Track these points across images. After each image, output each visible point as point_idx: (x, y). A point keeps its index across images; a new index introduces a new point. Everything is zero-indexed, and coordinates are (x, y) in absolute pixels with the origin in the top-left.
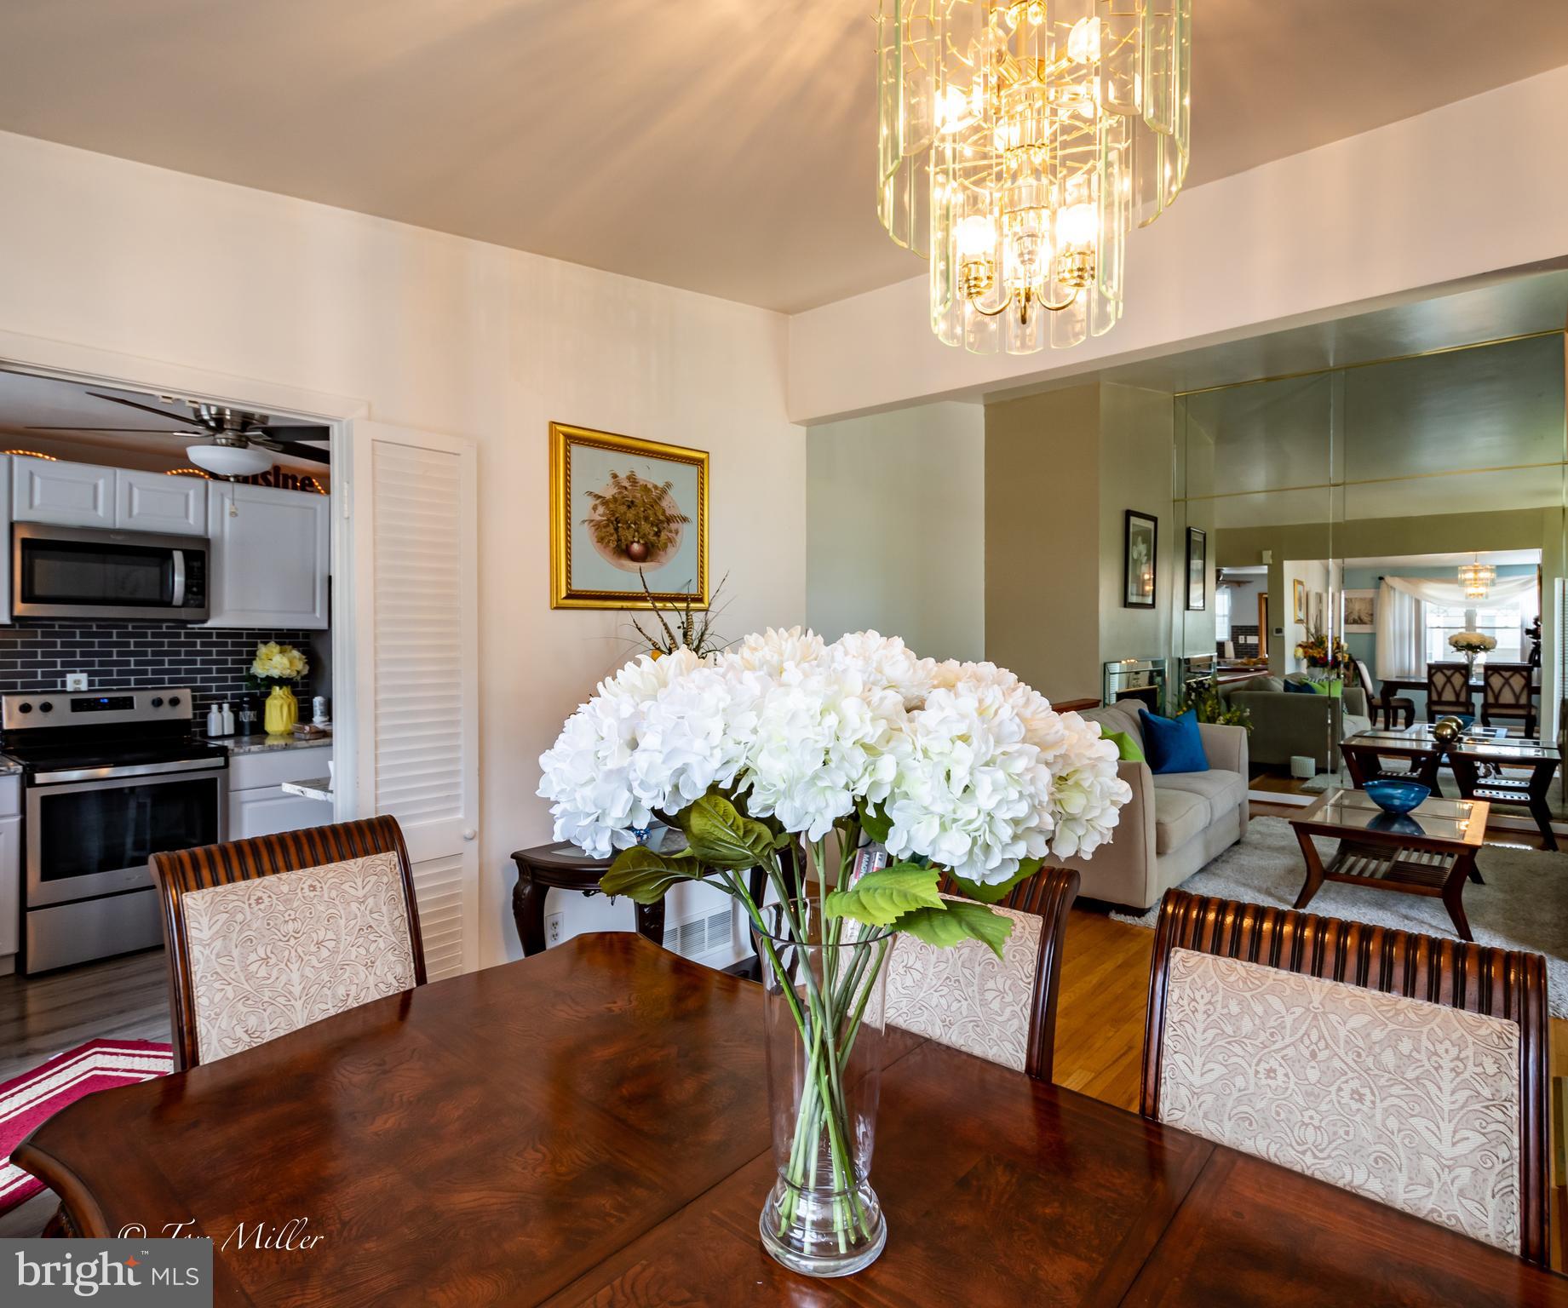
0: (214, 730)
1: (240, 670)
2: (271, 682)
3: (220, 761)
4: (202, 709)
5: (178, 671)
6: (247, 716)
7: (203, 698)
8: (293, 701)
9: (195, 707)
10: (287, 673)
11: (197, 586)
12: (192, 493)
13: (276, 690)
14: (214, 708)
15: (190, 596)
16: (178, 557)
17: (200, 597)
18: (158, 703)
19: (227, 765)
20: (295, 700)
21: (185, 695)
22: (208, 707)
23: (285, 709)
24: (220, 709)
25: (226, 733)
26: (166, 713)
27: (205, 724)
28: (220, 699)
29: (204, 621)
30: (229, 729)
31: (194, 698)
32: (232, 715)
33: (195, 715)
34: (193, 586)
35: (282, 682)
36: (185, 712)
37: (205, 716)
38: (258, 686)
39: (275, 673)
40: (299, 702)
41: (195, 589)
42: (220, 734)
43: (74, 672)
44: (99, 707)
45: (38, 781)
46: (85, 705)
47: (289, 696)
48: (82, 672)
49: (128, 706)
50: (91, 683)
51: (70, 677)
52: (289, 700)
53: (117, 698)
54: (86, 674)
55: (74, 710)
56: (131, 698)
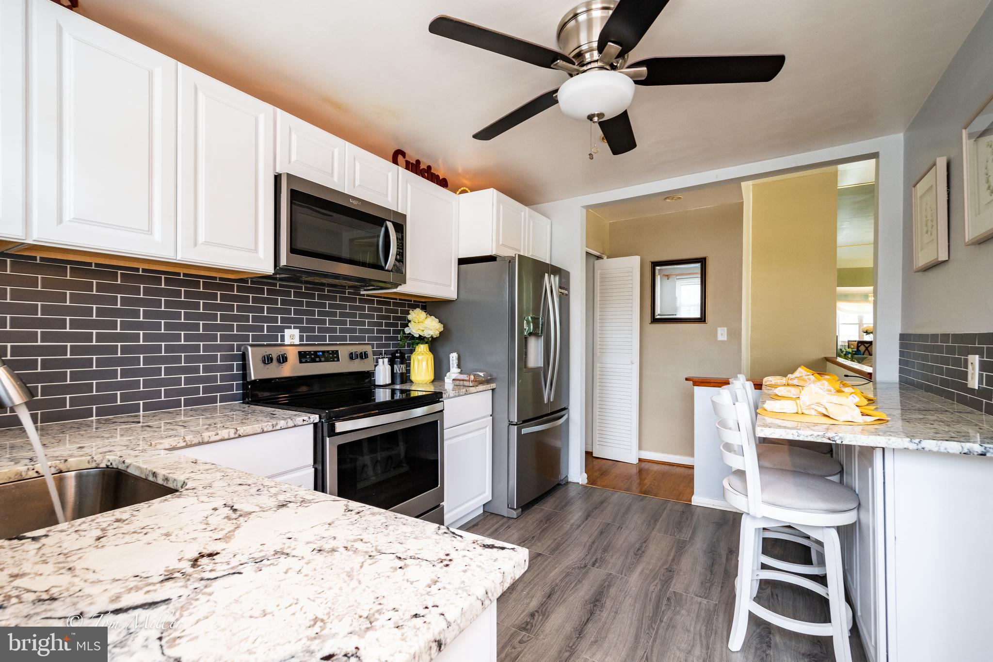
0: (380, 380)
3: (441, 406)
6: (399, 368)
8: (430, 357)
13: (420, 348)
14: (380, 361)
15: (396, 263)
16: (391, 227)
17: (400, 264)
18: (353, 356)
19: (443, 409)
20: (432, 357)
21: (369, 350)
23: (426, 363)
24: (383, 362)
25: (386, 383)
27: (374, 374)
28: (384, 355)
30: (388, 380)
32: (389, 367)
34: (397, 254)
35: (424, 340)
37: (375, 368)
41: (398, 257)
42: (383, 383)
43: (290, 328)
44: (318, 359)
45: (338, 430)
46: (308, 357)
47: (427, 353)
48: (295, 328)
49: (336, 359)
50: (301, 339)
51: (287, 332)
52: (428, 356)
53: (328, 352)
54: (298, 330)
55: (301, 362)
56: (337, 351)
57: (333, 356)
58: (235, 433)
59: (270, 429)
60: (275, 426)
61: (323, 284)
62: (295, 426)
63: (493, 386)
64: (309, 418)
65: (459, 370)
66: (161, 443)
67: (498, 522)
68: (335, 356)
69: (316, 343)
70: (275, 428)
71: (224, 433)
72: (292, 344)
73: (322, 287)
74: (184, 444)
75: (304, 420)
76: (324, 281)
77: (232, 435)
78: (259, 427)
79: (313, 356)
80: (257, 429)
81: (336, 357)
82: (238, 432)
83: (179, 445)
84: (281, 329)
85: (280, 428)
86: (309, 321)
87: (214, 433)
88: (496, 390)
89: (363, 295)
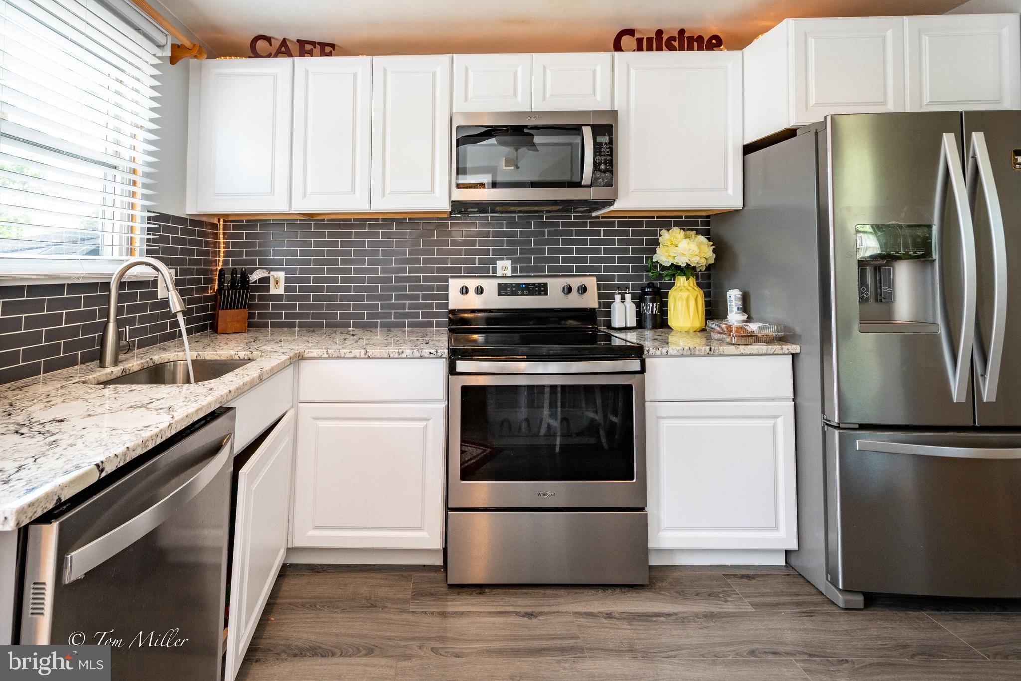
0: (617, 322)
1: (640, 260)
2: (677, 270)
3: (635, 365)
4: (606, 299)
5: (584, 260)
6: (650, 308)
7: (607, 287)
8: (699, 294)
9: (600, 296)
10: (695, 261)
11: (605, 163)
12: (599, 68)
13: (681, 281)
14: (618, 297)
15: (598, 174)
16: (587, 132)
17: (608, 174)
18: (568, 290)
19: (643, 370)
20: (702, 293)
21: (591, 282)
22: (612, 297)
23: (692, 303)
24: (623, 299)
25: (628, 325)
26: (575, 301)
27: (608, 314)
28: (622, 289)
29: (611, 202)
30: (632, 322)
31: (599, 287)
32: (634, 306)
33: (600, 303)
34: (600, 164)
35: (688, 270)
36: (591, 301)
37: (608, 306)
38: (660, 277)
39: (682, 262)
40: (707, 295)
41: (603, 167)
42: (623, 326)
43: (502, 259)
44: (519, 292)
45: (459, 369)
46: (508, 289)
47: (695, 288)
48: (507, 259)
49: (543, 293)
50: (514, 270)
51: (499, 264)
52: (697, 293)
53: (533, 284)
54: (511, 261)
55: (499, 294)
56: (546, 285)
57: (542, 290)
58: (365, 354)
59: (397, 355)
60: (401, 354)
61: (542, 212)
62: (421, 357)
63: (795, 348)
64: (437, 352)
65: (745, 317)
66: (312, 352)
67: (798, 595)
68: (543, 289)
69: (533, 275)
70: (400, 356)
71: (356, 352)
72: (504, 275)
73: (540, 214)
74: (327, 356)
75: (430, 353)
76: (542, 208)
77: (363, 356)
78: (386, 353)
79: (514, 289)
80: (385, 354)
81: (543, 291)
82: (368, 354)
83: (323, 356)
84: (493, 261)
85: (405, 356)
86: (523, 252)
87: (349, 351)
88: (802, 356)
89: (597, 217)
